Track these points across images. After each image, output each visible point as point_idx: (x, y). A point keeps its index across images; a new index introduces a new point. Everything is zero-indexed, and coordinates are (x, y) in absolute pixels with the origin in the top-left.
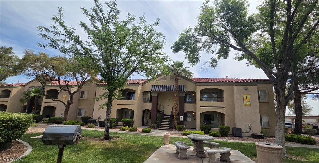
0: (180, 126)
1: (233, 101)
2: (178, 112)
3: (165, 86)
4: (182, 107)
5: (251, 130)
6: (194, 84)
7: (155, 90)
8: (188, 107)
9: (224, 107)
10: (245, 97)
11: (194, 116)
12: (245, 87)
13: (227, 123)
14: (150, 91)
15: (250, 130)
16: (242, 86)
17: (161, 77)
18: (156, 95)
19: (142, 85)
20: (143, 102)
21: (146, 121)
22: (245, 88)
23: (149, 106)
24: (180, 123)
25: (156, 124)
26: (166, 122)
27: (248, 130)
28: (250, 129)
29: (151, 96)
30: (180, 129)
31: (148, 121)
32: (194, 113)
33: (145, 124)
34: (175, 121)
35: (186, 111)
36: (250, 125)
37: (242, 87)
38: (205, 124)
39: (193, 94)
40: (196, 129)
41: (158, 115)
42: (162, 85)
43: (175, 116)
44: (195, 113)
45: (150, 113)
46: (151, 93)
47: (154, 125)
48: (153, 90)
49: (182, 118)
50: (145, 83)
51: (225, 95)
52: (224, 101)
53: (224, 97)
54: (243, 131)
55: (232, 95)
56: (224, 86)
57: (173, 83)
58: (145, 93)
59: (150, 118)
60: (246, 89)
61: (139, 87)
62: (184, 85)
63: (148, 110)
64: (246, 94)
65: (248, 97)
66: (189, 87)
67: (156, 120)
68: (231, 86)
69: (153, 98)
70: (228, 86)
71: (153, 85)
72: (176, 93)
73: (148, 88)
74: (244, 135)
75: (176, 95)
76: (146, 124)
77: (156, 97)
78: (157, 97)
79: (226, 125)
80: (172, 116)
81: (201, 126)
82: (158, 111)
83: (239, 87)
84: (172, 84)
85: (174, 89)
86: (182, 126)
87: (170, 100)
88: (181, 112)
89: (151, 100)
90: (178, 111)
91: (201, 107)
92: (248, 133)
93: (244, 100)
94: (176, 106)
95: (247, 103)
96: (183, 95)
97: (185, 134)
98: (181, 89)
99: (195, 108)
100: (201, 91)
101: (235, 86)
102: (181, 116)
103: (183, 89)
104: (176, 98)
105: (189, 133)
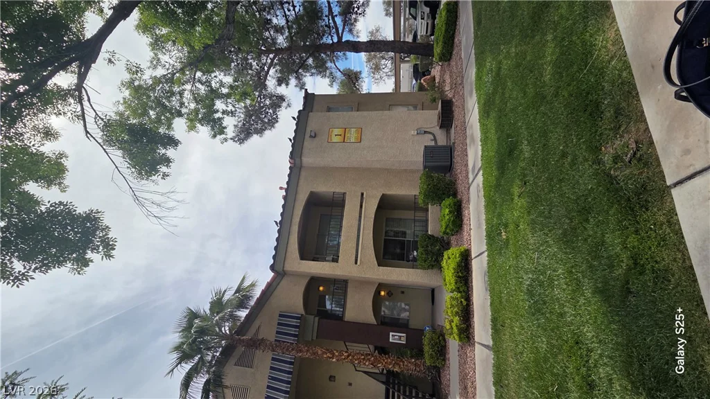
2: (376, 348)
4: (358, 332)
5: (426, 130)
6: (285, 278)
8: (359, 309)
9: (362, 194)
10: (335, 139)
11: (389, 294)
12: (307, 136)
13: (410, 189)
15: (430, 133)
16: (306, 144)
22: (311, 136)
24: (414, 346)
27: (430, 137)
28: (425, 132)
30: (441, 350)
32: (383, 293)
34: (409, 366)
35: (371, 319)
36: (414, 132)
37: (308, 143)
38: (415, 253)
39: (321, 288)
40: (433, 291)
43: (390, 363)
44: (381, 286)
49: (395, 337)
51: (325, 188)
52: (344, 194)
53: (333, 190)
54: (433, 143)
55: (327, 172)
56: (300, 188)
57: (264, 360)
60: (313, 135)
62: (280, 316)
64: (329, 135)
65: (336, 131)
66: (293, 299)
68: (303, 173)
70: (302, 180)
72: (301, 351)
74: (442, 141)
75: (308, 351)
79: (417, 193)
80: (389, 379)
81: (424, 268)
83: (305, 151)
85: (287, 358)
86: (426, 341)
87: (332, 378)
88: (374, 336)
90: (372, 347)
91: (356, 263)
92: (437, 138)
93: (344, 142)
94: (348, 356)
95: (352, 135)
96: (313, 321)
97: (466, 333)
98: (293, 331)
99: (363, 283)
100: (304, 256)
101: (302, 158)
102: (391, 340)
103: (294, 322)
104: (320, 352)
105: (457, 313)
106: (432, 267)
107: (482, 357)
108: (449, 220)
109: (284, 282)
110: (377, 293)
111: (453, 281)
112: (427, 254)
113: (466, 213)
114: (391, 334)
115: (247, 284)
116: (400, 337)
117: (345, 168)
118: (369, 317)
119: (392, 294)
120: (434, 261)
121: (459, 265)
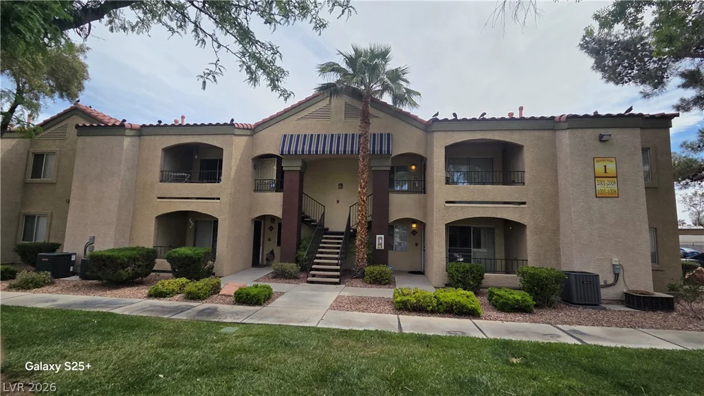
0: (377, 269)
1: (555, 182)
2: (371, 223)
3: (325, 137)
4: (381, 206)
5: (620, 277)
6: (423, 132)
7: (293, 149)
8: (402, 205)
9: (524, 203)
10: (599, 168)
11: (414, 232)
12: (602, 131)
14: (278, 153)
15: (616, 280)
16: (590, 131)
17: (312, 109)
18: (296, 166)
19: (248, 132)
20: (255, 191)
21: (267, 251)
22: (601, 136)
23: (273, 204)
24: (378, 258)
25: (297, 261)
26: (328, 257)
27: (611, 281)
28: (617, 276)
29: (281, 173)
30: (379, 281)
31: (272, 253)
32: (414, 226)
33: (265, 262)
34: (361, 253)
35: (392, 218)
36: (615, 261)
37: (591, 134)
38: (461, 260)
39: (413, 167)
40: (421, 273)
41: (306, 232)
42: (315, 133)
43: (361, 236)
44: (422, 225)
45: (280, 225)
46: (279, 160)
47: (291, 267)
48: (286, 149)
49: (380, 240)
50: (259, 128)
51: (529, 162)
52: (524, 184)
53: (526, 170)
54: (602, 283)
55: (551, 163)
56: (526, 133)
57: (353, 127)
58: (261, 161)
59: (279, 244)
60: (604, 139)
61: (235, 138)
62: (389, 135)
63: (273, 218)
64: (604, 158)
65: (611, 167)
66: (406, 143)
67: (298, 248)
68: (546, 134)
69: (286, 175)
70: (537, 133)
71: (285, 136)
72: (363, 159)
73: (270, 144)
74: (605, 293)
75: (364, 165)
76: (267, 259)
77: (298, 174)
78: (302, 173)
80: (350, 235)
81: (447, 269)
82: (304, 220)
83: (579, 132)
84: (350, 132)
85: (355, 148)
86: (383, 268)
87: (341, 186)
88: (379, 221)
89: (279, 187)
90: (369, 219)
91: (447, 202)
92: (610, 288)
93: (595, 177)
94: (363, 201)
95: (606, 187)
96: (387, 165)
97: (404, 307)
98: (377, 148)
99: (425, 208)
100: (449, 149)
101: (568, 131)
102: (377, 236)
103: (385, 148)
104: (364, 176)
105: (419, 301)
106: (451, 276)
107: (390, 321)
108: (508, 299)
109: (419, 133)
110: (414, 221)
111: (447, 299)
112: (464, 272)
113: (519, 317)
114: (383, 236)
115: (414, 98)
116: (381, 244)
117: (557, 181)
118: (394, 216)
119: (414, 235)
120: (458, 280)
121: (463, 306)
